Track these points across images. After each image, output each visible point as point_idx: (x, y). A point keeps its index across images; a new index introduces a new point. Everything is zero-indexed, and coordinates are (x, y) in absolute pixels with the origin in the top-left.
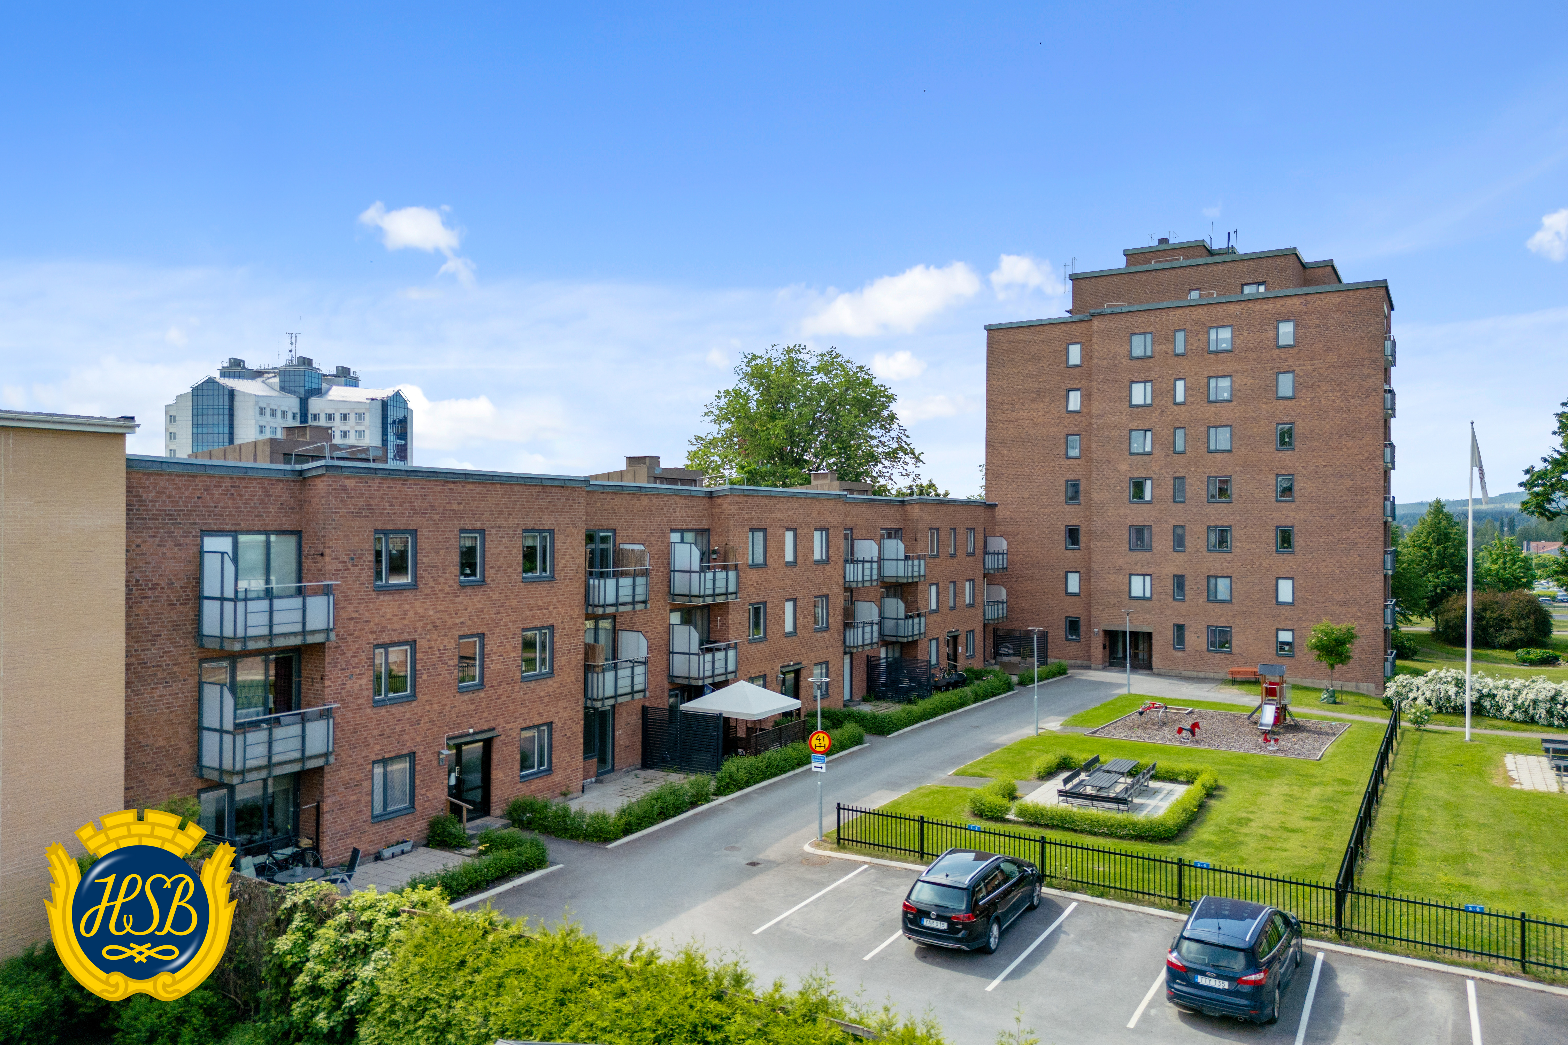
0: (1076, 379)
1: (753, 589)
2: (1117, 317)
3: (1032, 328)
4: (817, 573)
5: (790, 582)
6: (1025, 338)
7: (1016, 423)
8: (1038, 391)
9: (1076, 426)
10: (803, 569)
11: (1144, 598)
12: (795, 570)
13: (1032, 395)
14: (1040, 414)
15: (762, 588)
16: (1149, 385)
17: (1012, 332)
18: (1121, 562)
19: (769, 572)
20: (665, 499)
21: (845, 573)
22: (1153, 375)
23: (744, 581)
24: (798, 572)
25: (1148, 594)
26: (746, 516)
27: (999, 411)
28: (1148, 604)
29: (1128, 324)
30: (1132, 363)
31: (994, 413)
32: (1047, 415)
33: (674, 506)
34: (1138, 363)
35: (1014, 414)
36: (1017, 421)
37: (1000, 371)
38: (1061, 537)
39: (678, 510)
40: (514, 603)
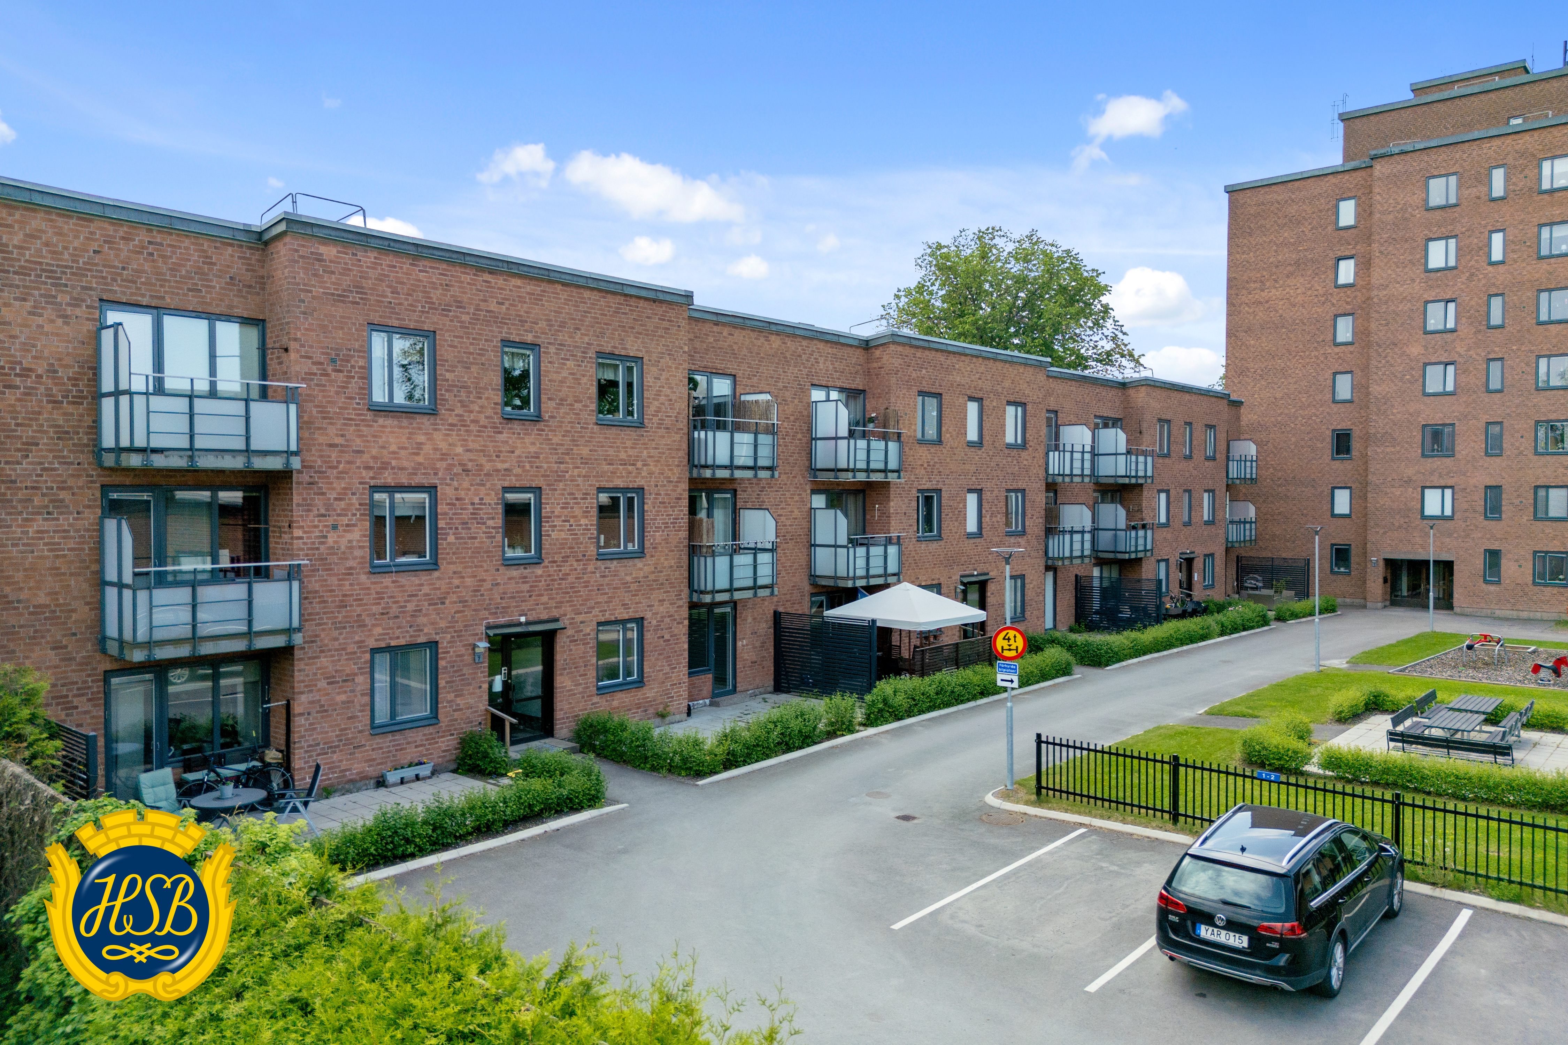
0: (1349, 244)
1: (923, 472)
2: (1408, 157)
3: (1290, 184)
4: (1009, 459)
5: (973, 468)
6: (1279, 198)
7: (1267, 305)
8: (1297, 263)
9: (1347, 303)
10: (991, 453)
11: (1442, 518)
12: (980, 452)
13: (1289, 268)
14: (1299, 291)
15: (936, 472)
16: (1452, 242)
17: (1263, 191)
18: (1410, 472)
19: (944, 451)
20: (805, 343)
21: (1047, 464)
22: (1459, 229)
23: (911, 459)
24: (984, 455)
25: (1448, 512)
26: (914, 375)
27: (1244, 292)
28: (1449, 524)
29: (1423, 165)
30: (1429, 215)
31: (1237, 295)
32: (1309, 293)
33: (816, 355)
34: (1438, 214)
35: (1263, 294)
36: (1267, 302)
37: (1245, 241)
38: (1327, 445)
39: (821, 360)
40: (585, 451)
